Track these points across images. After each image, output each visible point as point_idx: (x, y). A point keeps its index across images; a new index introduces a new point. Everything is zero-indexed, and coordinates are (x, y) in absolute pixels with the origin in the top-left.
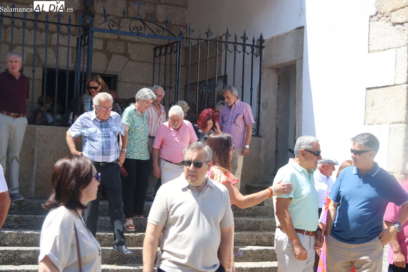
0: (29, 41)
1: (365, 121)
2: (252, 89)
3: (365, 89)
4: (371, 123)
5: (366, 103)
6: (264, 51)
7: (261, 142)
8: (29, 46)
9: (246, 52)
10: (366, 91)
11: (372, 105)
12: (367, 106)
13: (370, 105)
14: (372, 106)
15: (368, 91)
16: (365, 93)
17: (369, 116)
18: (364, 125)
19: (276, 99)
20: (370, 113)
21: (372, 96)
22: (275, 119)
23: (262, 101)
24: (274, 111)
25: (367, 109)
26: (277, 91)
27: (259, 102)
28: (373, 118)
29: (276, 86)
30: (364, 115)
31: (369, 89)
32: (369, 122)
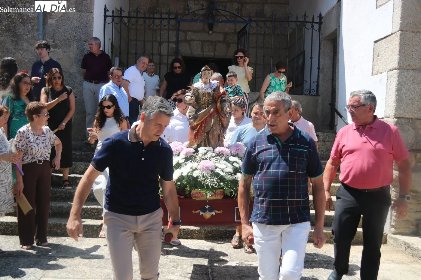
0: (172, 39)
2: (312, 58)
3: (373, 42)
4: (376, 73)
5: (373, 56)
6: (322, 26)
7: (318, 100)
8: (172, 42)
9: (306, 28)
10: (374, 44)
11: (378, 57)
12: (374, 58)
13: (376, 57)
14: (378, 58)
15: (376, 44)
16: (373, 46)
17: (375, 67)
18: (372, 75)
19: (332, 64)
20: (376, 64)
21: (378, 48)
22: (330, 80)
23: (320, 67)
24: (330, 74)
25: (374, 61)
26: (332, 58)
27: (319, 68)
28: (378, 69)
29: (332, 54)
30: (372, 67)
31: (376, 42)
32: (375, 72)
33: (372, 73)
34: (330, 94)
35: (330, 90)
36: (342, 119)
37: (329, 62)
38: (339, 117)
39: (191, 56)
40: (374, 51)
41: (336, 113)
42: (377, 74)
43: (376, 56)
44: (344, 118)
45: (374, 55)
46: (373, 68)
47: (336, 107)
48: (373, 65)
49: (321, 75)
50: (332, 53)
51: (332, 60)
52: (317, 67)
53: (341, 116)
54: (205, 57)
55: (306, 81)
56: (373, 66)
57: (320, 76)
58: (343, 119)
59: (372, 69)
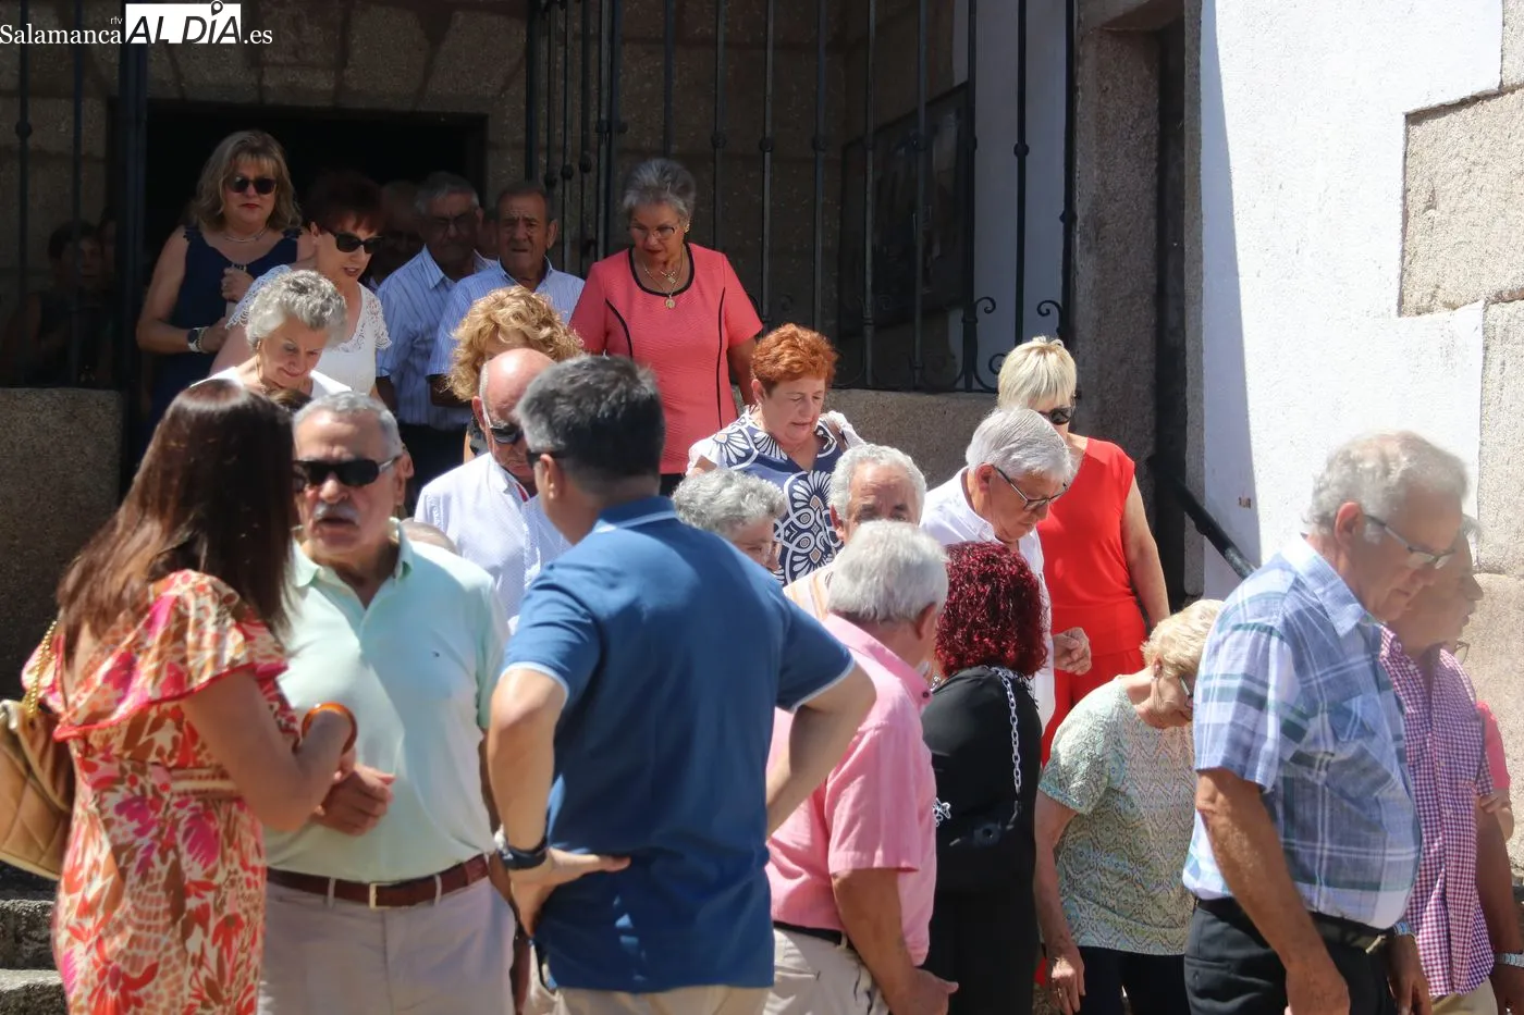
1: (1401, 295)
2: (1026, 150)
3: (1402, 118)
4: (1425, 304)
5: (1404, 198)
10: (1407, 131)
11: (1431, 205)
12: (1412, 213)
13: (1423, 206)
14: (1431, 213)
15: (1417, 130)
16: (1401, 142)
17: (1417, 268)
18: (1400, 313)
19: (1151, 197)
20: (1421, 249)
21: (1426, 154)
22: (1147, 298)
23: (1081, 210)
24: (1141, 258)
25: (1410, 228)
26: (1155, 154)
27: (1069, 218)
28: (1430, 277)
29: (1150, 126)
30: (1399, 262)
31: (1415, 118)
32: (1417, 295)
33: (1401, 302)
34: (1143, 386)
35: (1144, 357)
36: (1231, 562)
37: (1133, 180)
38: (1209, 547)
39: (175, 95)
40: (1405, 167)
41: (1190, 523)
42: (1429, 310)
43: (1418, 201)
44: (1240, 556)
45: (1406, 191)
46: (1403, 270)
47: (1190, 486)
48: (1403, 251)
49: (1085, 265)
50: (1154, 119)
51: (1155, 165)
52: (1061, 208)
53: (1222, 543)
54: (270, 100)
55: (992, 301)
56: (1403, 258)
57: (1080, 270)
58: (1238, 560)
59: (1402, 278)
